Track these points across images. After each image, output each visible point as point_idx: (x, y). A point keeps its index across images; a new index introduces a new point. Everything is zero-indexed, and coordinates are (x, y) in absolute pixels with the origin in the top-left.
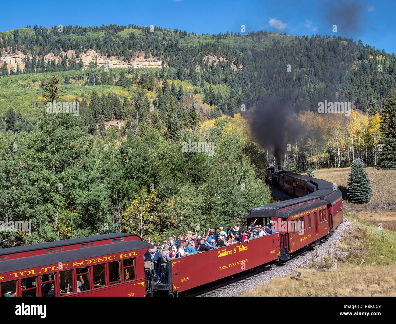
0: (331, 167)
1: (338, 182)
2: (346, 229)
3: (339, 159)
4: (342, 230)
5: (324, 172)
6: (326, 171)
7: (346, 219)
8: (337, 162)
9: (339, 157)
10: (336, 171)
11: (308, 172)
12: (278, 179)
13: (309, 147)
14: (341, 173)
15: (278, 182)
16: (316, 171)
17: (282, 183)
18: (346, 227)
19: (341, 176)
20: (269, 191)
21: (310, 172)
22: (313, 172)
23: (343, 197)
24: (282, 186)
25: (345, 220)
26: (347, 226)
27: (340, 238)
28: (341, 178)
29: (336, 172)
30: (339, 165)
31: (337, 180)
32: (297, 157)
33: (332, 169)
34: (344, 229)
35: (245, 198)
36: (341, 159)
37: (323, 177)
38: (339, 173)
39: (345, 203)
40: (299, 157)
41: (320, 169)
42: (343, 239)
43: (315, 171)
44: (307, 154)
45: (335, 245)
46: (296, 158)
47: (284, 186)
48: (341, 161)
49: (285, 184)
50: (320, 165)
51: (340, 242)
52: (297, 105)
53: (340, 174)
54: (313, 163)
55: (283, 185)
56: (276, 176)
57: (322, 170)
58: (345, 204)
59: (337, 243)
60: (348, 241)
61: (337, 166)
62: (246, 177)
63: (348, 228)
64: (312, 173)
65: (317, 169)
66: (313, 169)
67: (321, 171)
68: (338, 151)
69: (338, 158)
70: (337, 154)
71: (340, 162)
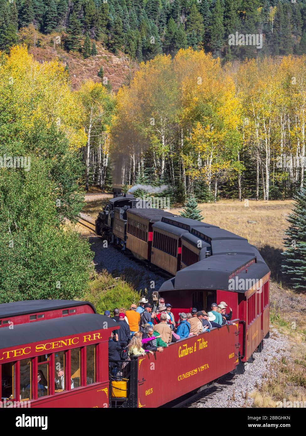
0: (244, 197)
1: (261, 237)
2: (274, 358)
3: (268, 177)
4: (266, 360)
5: (227, 208)
6: (233, 207)
7: (275, 331)
8: (260, 185)
9: (267, 173)
10: (257, 207)
11: (188, 206)
12: (112, 220)
13: (194, 142)
14: (270, 213)
15: (111, 228)
16: (208, 205)
17: (122, 230)
18: (274, 354)
19: (269, 221)
20: (89, 252)
21: (193, 207)
22: (200, 206)
23: (271, 276)
24: (120, 239)
25: (274, 335)
26: (278, 352)
27: (260, 381)
28: (270, 227)
29: (257, 212)
30: (267, 194)
31: (258, 230)
32: (163, 167)
33: (247, 202)
34: (270, 358)
35: (27, 265)
36: (271, 177)
37: (225, 221)
38: (264, 213)
39: (277, 290)
40: (167, 166)
41: (217, 200)
42: (266, 385)
43: (205, 205)
44: (187, 160)
45: (245, 398)
46: (159, 168)
47: (126, 238)
48: (271, 183)
49: (128, 235)
50: (221, 189)
51: (259, 393)
52: (171, 33)
53: (268, 217)
54: (202, 185)
55: (122, 237)
56: (107, 212)
57: (223, 203)
58: (274, 293)
59: (250, 394)
60: (278, 389)
61: (261, 196)
62: (33, 211)
63: (279, 356)
64: (197, 209)
65: (212, 200)
66: (202, 198)
67: (219, 207)
68: (265, 157)
69: (265, 176)
70: (262, 167)
71: (268, 186)
